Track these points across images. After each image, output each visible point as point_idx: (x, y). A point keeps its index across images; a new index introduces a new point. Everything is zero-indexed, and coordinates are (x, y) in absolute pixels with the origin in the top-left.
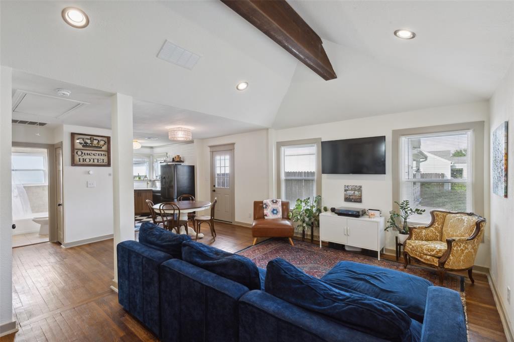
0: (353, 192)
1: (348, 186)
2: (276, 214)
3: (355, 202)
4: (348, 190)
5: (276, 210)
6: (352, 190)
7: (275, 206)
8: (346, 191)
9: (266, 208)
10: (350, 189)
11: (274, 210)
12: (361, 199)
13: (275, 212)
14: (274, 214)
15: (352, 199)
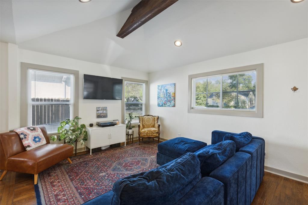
0: (102, 111)
1: (99, 108)
2: (39, 141)
3: (104, 117)
4: (99, 110)
5: (38, 137)
6: (101, 110)
7: (35, 134)
8: (98, 111)
9: (25, 138)
10: (101, 109)
11: (35, 138)
12: (107, 115)
13: (37, 139)
14: (36, 142)
15: (102, 116)
